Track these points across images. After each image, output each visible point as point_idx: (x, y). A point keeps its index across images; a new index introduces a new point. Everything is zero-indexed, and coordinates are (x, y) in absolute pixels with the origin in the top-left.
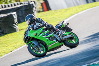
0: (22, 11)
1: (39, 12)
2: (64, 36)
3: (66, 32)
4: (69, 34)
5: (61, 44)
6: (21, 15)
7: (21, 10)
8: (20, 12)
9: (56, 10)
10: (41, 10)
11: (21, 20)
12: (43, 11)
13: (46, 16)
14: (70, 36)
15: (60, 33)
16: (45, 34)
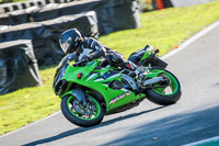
0: (107, 9)
1: (145, 11)
2: (144, 78)
3: (150, 70)
4: (159, 75)
5: (138, 97)
6: (105, 18)
7: (106, 6)
8: (104, 11)
9: (183, 7)
10: (150, 7)
11: (106, 29)
12: (156, 9)
13: (161, 19)
14: (161, 78)
15: (137, 72)
16: (102, 74)
